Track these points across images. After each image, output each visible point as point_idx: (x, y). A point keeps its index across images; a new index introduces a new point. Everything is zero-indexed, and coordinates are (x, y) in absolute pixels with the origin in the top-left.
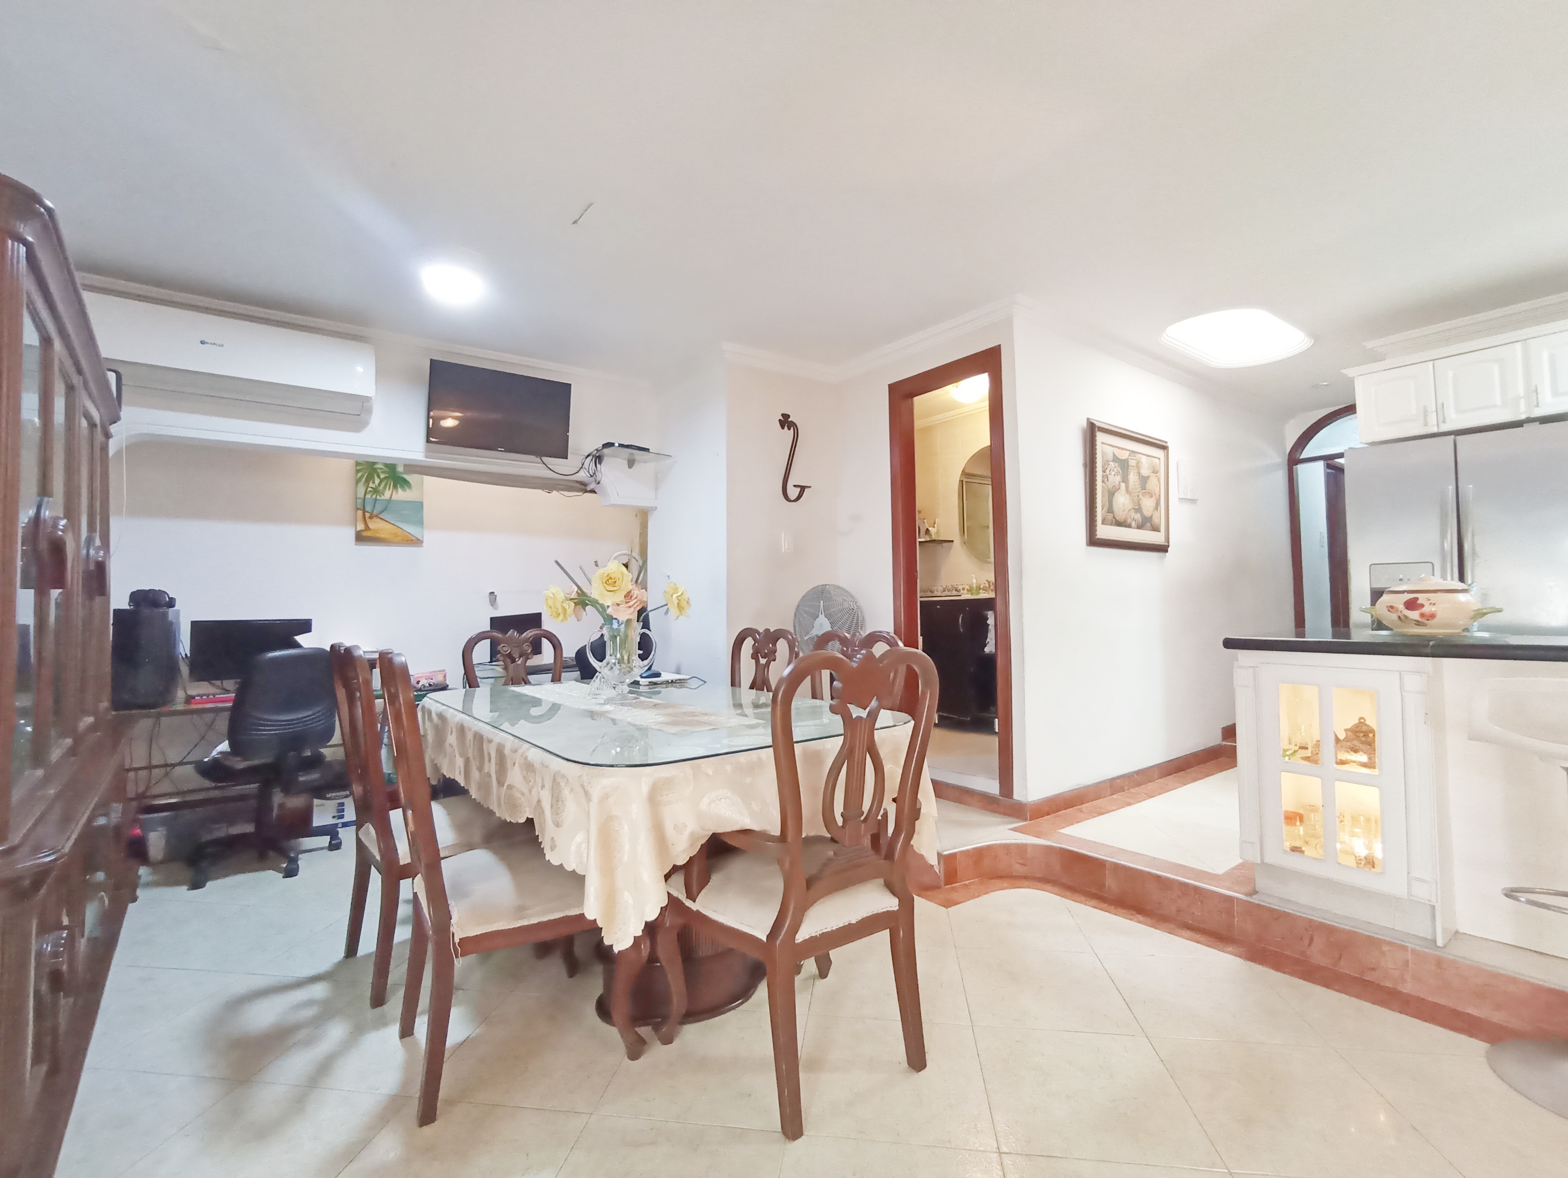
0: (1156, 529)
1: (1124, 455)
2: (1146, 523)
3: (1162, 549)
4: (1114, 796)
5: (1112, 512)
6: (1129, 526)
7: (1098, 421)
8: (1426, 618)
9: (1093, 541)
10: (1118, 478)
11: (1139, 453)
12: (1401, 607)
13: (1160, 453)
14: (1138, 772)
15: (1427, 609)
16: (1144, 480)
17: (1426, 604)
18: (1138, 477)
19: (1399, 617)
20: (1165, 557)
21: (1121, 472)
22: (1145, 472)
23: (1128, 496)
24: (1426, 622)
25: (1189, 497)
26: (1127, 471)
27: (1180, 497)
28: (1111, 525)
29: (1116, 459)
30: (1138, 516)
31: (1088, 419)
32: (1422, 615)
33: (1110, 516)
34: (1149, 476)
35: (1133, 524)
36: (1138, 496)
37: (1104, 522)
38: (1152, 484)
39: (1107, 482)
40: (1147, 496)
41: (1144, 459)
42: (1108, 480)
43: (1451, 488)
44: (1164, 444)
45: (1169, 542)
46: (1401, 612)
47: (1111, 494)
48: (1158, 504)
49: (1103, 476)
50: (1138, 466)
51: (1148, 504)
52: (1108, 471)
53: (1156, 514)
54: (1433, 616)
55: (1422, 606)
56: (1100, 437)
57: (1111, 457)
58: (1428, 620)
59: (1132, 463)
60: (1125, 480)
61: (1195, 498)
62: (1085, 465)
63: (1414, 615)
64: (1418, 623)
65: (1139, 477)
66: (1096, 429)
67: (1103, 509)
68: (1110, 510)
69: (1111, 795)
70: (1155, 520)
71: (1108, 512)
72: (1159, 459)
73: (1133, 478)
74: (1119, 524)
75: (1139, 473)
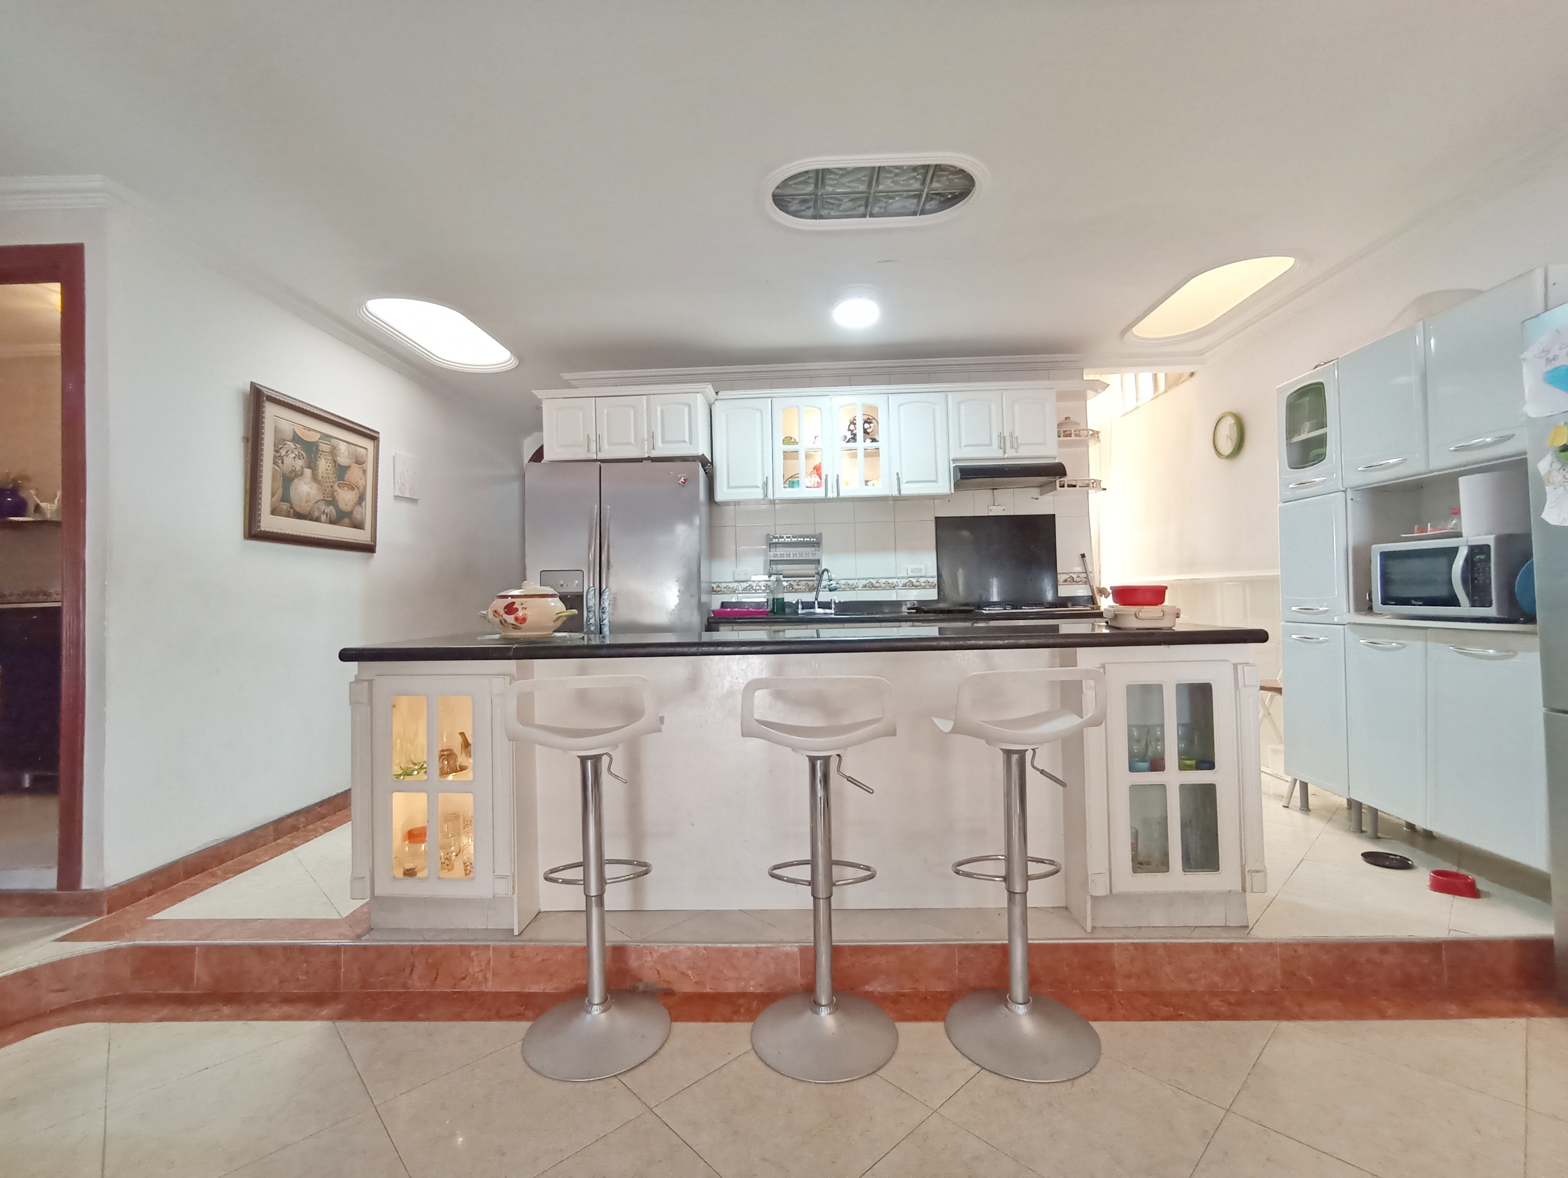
0: (359, 526)
1: (314, 437)
2: (340, 518)
3: (370, 549)
4: (279, 841)
5: (289, 501)
6: (317, 520)
7: (264, 387)
8: (519, 622)
9: (254, 533)
10: (299, 463)
11: (337, 438)
12: (502, 612)
13: (369, 444)
14: (321, 804)
15: (520, 614)
16: (341, 471)
17: (520, 608)
18: (333, 465)
19: (501, 621)
20: (373, 557)
21: (305, 457)
22: (343, 460)
23: (315, 485)
24: (519, 625)
25: (407, 496)
26: (315, 457)
27: (396, 495)
28: (288, 516)
29: (296, 439)
30: (331, 510)
31: (253, 385)
32: (516, 619)
33: (285, 506)
34: (350, 467)
35: (323, 518)
36: (332, 487)
37: (274, 512)
38: (354, 475)
39: (280, 465)
40: (346, 488)
41: (343, 447)
42: (283, 462)
43: (596, 507)
44: (375, 434)
45: (375, 542)
46: (502, 616)
47: (287, 479)
48: (361, 499)
49: (275, 457)
50: (333, 452)
51: (346, 498)
52: (283, 452)
53: (358, 509)
54: (524, 620)
55: (517, 610)
56: (270, 411)
57: (290, 435)
58: (521, 623)
59: (324, 447)
60: (312, 465)
61: (416, 498)
62: (246, 440)
63: (510, 619)
64: (515, 627)
65: (335, 466)
66: (265, 399)
67: (273, 495)
68: (286, 498)
69: (275, 840)
70: (357, 515)
71: (281, 501)
72: (366, 449)
73: (323, 465)
74: (299, 516)
75: (335, 462)
